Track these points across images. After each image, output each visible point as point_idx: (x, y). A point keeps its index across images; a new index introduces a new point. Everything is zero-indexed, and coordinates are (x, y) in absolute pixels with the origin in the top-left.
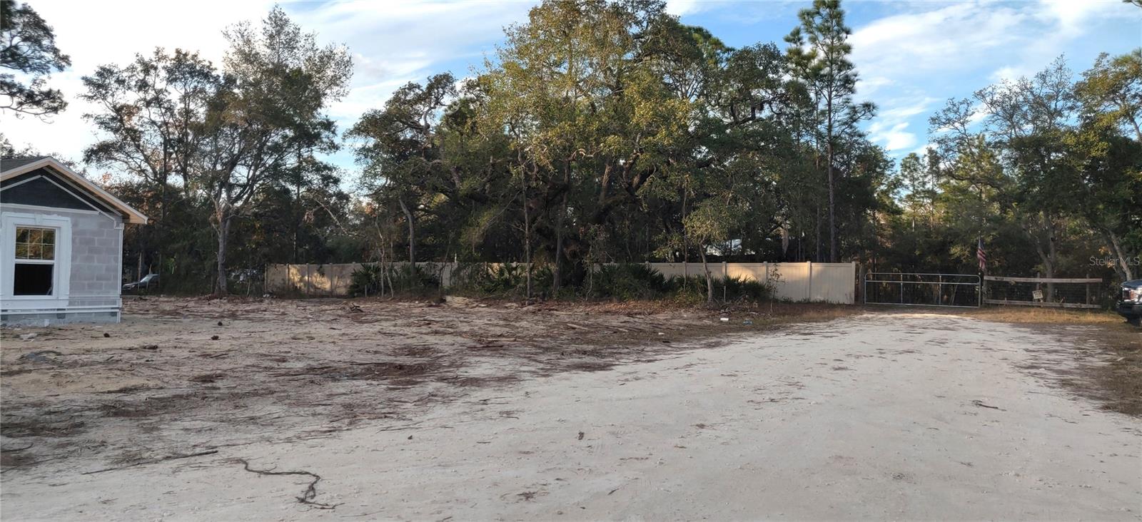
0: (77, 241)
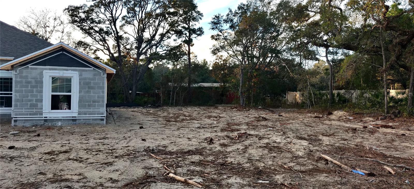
0: (82, 83)
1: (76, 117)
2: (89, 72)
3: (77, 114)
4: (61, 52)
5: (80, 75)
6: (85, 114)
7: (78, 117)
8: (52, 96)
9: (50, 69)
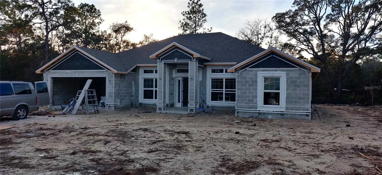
0: (289, 82)
1: (284, 112)
2: (295, 72)
3: (285, 109)
4: (272, 55)
5: (287, 75)
6: (292, 109)
7: (285, 112)
8: (265, 93)
9: (263, 71)
